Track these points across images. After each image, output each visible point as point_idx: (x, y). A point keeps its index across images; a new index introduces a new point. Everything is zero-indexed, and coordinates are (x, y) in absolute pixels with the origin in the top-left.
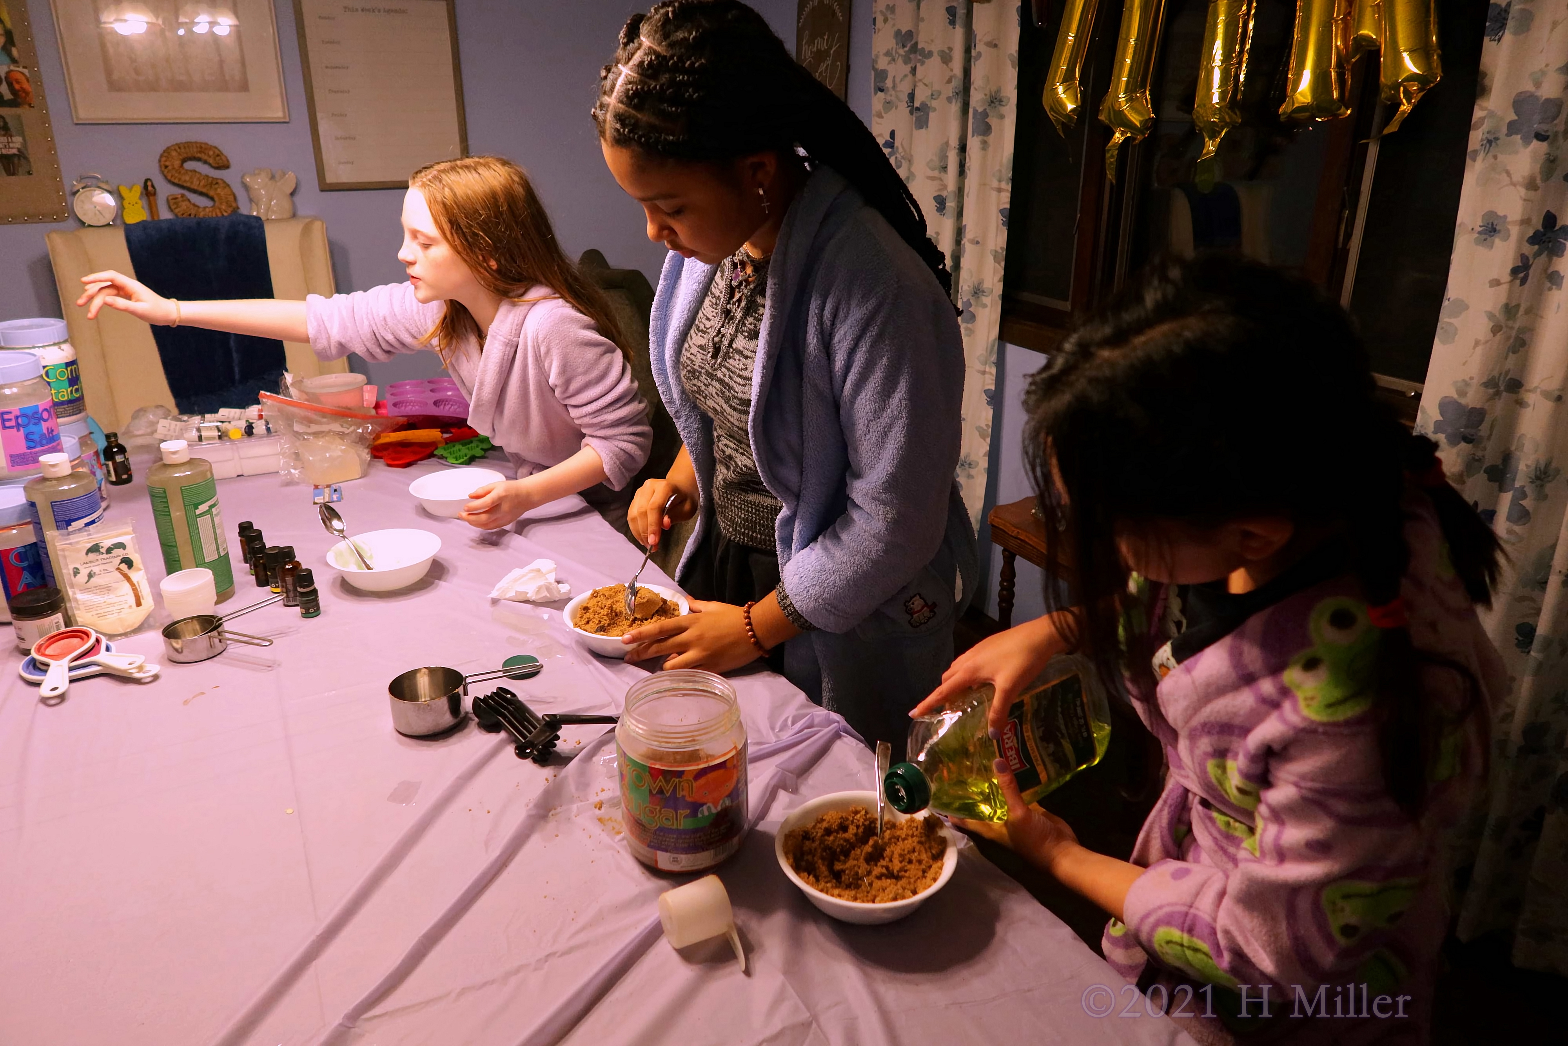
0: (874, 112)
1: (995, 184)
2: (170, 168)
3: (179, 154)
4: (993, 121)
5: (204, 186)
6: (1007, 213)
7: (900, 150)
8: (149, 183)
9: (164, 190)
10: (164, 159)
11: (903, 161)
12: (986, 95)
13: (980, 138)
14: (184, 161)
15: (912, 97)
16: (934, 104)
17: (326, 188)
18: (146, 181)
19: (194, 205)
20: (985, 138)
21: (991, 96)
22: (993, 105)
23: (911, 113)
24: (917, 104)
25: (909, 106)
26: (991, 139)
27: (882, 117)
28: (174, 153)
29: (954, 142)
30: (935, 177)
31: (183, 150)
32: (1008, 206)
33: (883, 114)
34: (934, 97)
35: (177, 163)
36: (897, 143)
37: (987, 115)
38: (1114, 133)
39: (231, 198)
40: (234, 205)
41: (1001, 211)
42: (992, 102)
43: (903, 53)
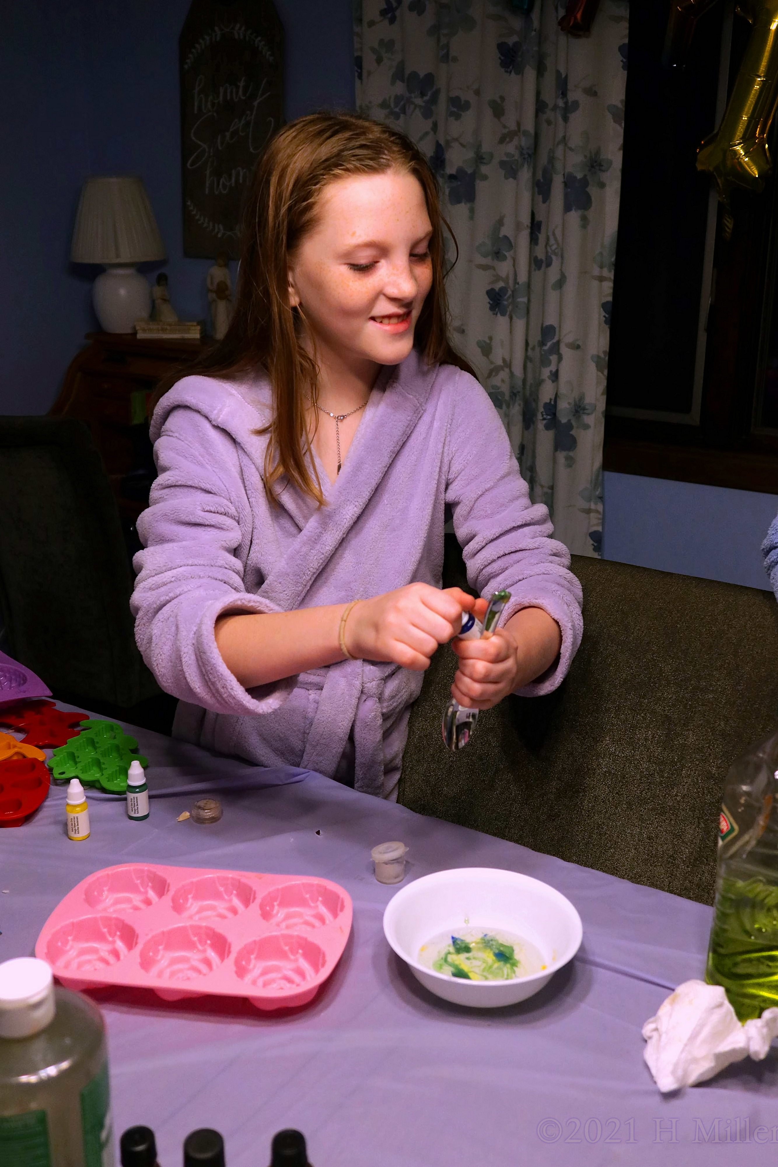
1: (596, 271)
4: (593, 191)
6: (609, 307)
12: (585, 157)
13: (580, 212)
16: (482, 170)
20: (585, 213)
22: (593, 170)
26: (591, 214)
32: (610, 299)
34: (481, 162)
37: (587, 184)
41: (604, 306)
42: (592, 166)
43: (423, 104)
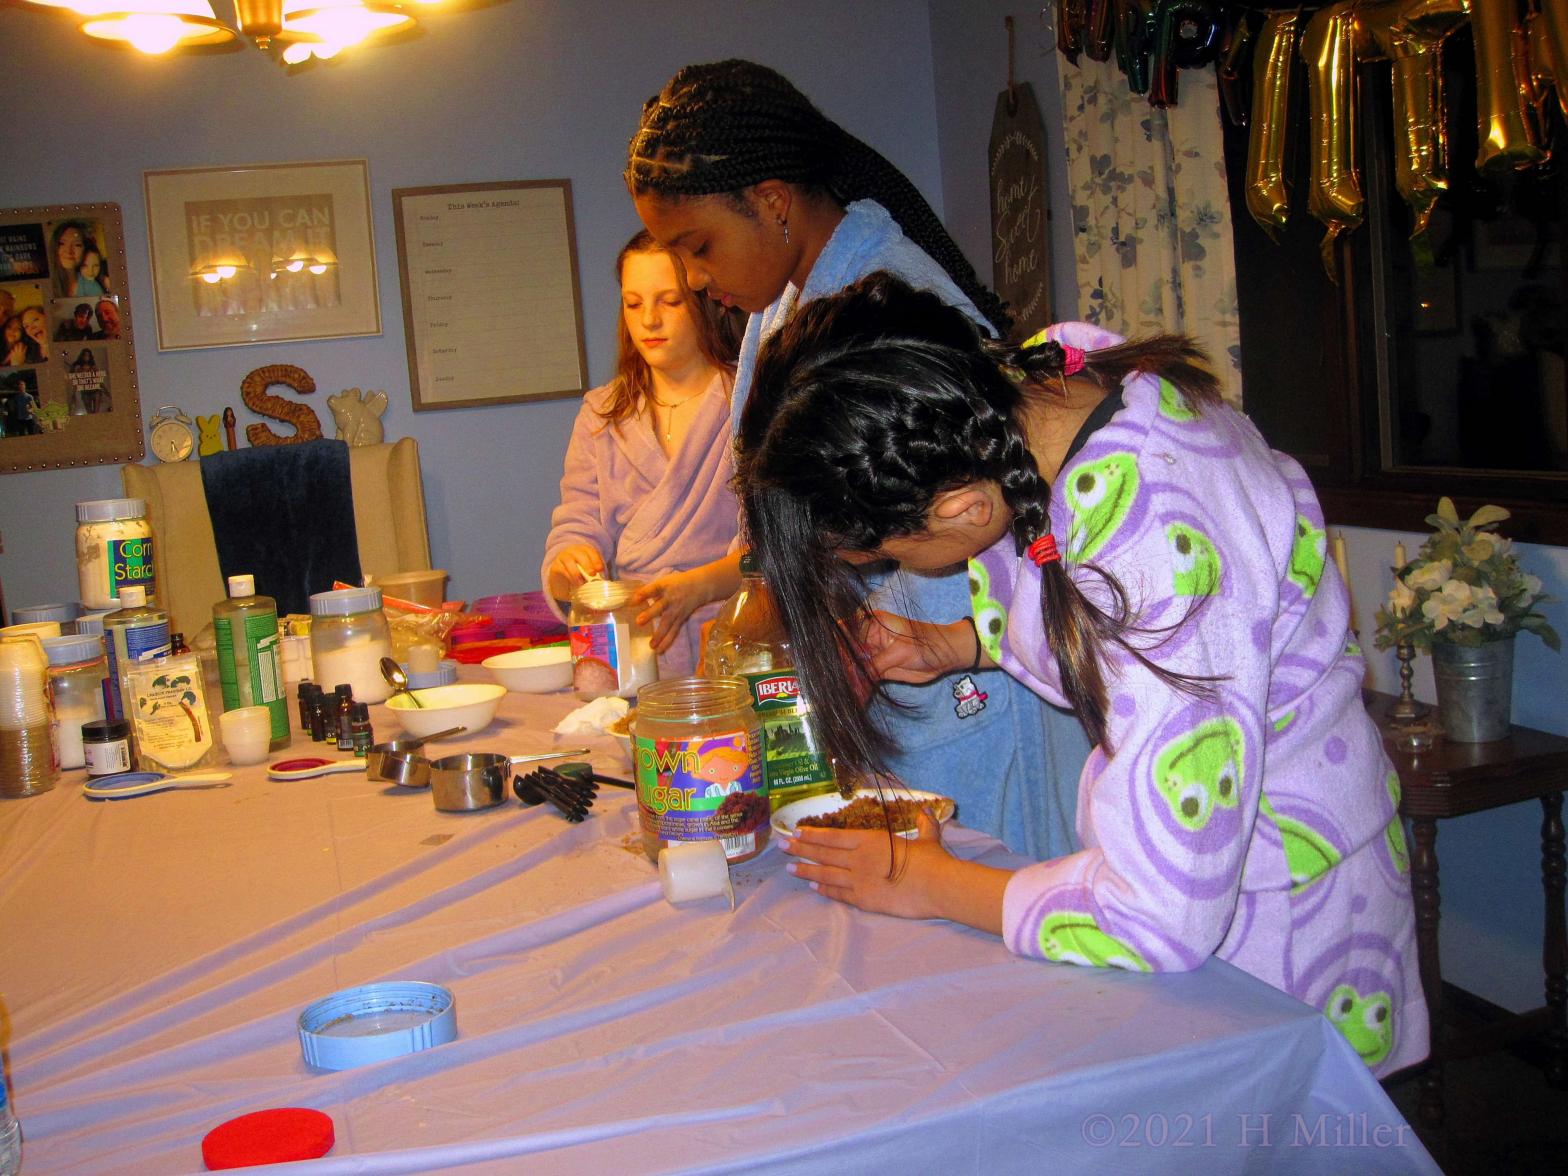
0: (1078, 258)
1: (1218, 317)
2: (252, 395)
3: (263, 379)
4: (1204, 241)
5: (287, 414)
6: (1238, 351)
7: (1110, 297)
8: (229, 413)
9: (245, 419)
10: (246, 385)
11: (1115, 310)
12: (1192, 212)
13: (1192, 263)
14: (266, 387)
15: (1116, 231)
16: (1140, 234)
17: (419, 407)
18: (227, 409)
19: (275, 435)
20: (1198, 263)
21: (1199, 213)
22: (1203, 223)
23: (1117, 250)
24: (1122, 238)
25: (1115, 243)
26: (1205, 263)
27: (1087, 263)
28: (257, 379)
29: (1167, 276)
30: (1150, 322)
31: (267, 374)
32: (1238, 343)
33: (1088, 258)
34: (1140, 226)
35: (259, 390)
36: (1106, 290)
37: (1197, 236)
38: (1327, 228)
39: (315, 425)
40: (318, 433)
41: (1231, 350)
42: (1202, 220)
43: (1101, 182)
